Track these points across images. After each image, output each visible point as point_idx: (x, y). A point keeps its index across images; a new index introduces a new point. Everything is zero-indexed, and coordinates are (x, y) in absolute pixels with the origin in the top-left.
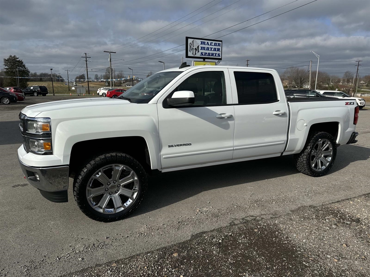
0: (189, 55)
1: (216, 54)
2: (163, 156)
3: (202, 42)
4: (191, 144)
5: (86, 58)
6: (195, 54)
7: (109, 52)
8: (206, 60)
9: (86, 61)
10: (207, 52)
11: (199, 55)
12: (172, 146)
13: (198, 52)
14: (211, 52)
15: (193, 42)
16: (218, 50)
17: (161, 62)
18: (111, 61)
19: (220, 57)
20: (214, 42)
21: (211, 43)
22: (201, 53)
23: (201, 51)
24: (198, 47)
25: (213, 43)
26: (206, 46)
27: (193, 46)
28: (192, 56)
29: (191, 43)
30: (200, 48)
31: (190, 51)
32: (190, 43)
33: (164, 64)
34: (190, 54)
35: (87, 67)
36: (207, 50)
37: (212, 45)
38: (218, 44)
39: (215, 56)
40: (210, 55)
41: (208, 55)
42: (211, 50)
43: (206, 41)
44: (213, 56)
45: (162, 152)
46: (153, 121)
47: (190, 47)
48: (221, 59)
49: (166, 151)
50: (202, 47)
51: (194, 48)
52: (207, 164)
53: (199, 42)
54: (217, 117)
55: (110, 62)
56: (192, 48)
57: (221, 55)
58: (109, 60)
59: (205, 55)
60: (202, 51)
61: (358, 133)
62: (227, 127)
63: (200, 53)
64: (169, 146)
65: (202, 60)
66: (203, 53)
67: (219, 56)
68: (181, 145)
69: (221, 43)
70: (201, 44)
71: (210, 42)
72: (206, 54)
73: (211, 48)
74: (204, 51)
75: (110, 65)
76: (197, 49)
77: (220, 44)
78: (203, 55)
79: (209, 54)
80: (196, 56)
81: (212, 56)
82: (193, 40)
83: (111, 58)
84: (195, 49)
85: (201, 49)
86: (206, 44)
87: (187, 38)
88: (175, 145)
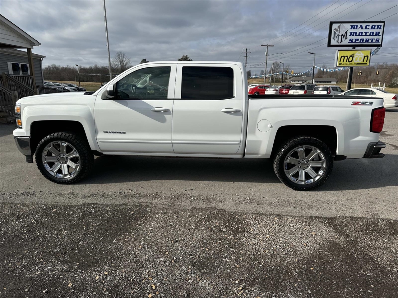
0: (331, 44)
1: (372, 40)
2: (99, 140)
3: (352, 26)
4: (125, 133)
5: (246, 54)
6: (341, 41)
7: (266, 46)
8: (357, 48)
9: (246, 57)
10: (360, 38)
11: (346, 42)
12: (107, 132)
13: (346, 38)
14: (365, 37)
15: (339, 27)
16: (377, 34)
17: (311, 53)
18: (268, 55)
19: (380, 43)
20: (371, 25)
21: (366, 26)
22: (350, 40)
23: (349, 38)
24: (346, 33)
25: (369, 26)
26: (358, 31)
27: (339, 33)
28: (337, 44)
29: (337, 28)
30: (349, 34)
31: (334, 38)
32: (335, 29)
33: (315, 55)
34: (333, 42)
35: (246, 64)
36: (359, 35)
37: (368, 29)
38: (378, 26)
39: (372, 42)
40: (363, 42)
41: (360, 42)
42: (366, 35)
43: (359, 25)
44: (368, 42)
45: (98, 137)
46: (89, 110)
47: (335, 33)
48: (380, 46)
49: (101, 136)
50: (351, 33)
51: (340, 34)
52: (147, 153)
53: (348, 26)
54: (152, 110)
55: (266, 56)
56: (337, 34)
57: (380, 41)
58: (266, 54)
59: (355, 42)
60: (352, 37)
61: (385, 145)
62: (163, 120)
63: (348, 40)
64: (105, 132)
65: (351, 48)
66: (353, 39)
67: (378, 42)
68: (115, 132)
69: (382, 24)
70: (351, 28)
71: (364, 25)
72: (358, 40)
73: (366, 33)
74: (354, 37)
75: (266, 59)
76: (344, 36)
77: (381, 26)
78: (352, 42)
79: (362, 40)
80: (342, 44)
81: (366, 42)
82: (339, 24)
83: (267, 52)
84: (342, 35)
85: (351, 35)
86: (358, 28)
87: (331, 23)
88: (109, 132)
